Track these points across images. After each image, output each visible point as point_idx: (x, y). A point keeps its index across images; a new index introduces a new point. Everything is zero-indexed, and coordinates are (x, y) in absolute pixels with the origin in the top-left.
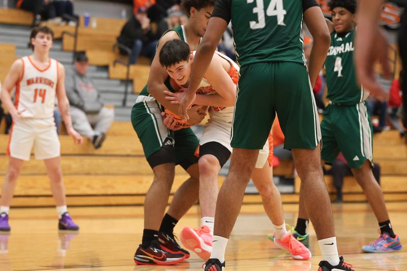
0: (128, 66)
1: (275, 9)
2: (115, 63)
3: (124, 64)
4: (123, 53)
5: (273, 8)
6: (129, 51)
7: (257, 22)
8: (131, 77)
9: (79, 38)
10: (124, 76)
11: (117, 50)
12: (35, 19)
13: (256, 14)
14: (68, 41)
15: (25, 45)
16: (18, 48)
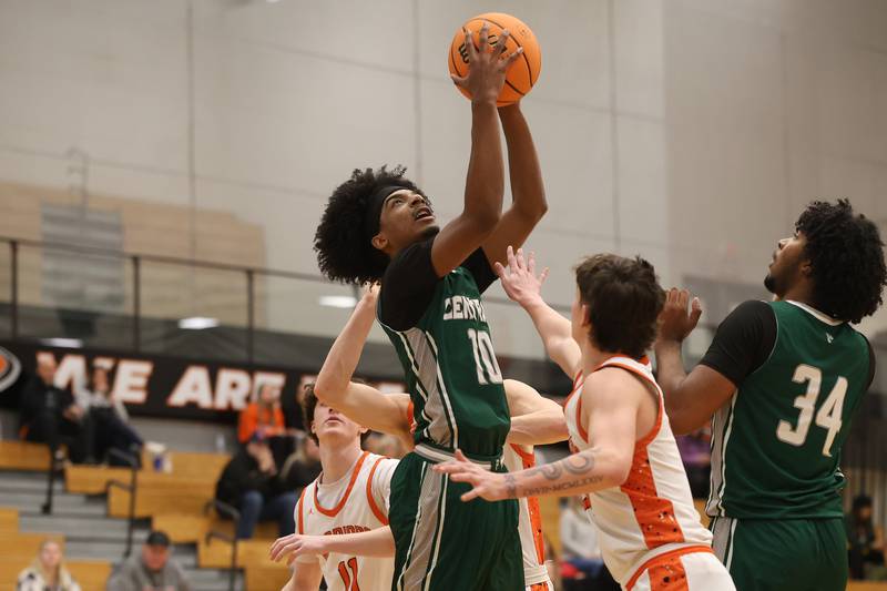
0: (234, 543)
1: (831, 414)
2: (210, 536)
3: (225, 539)
4: (224, 517)
5: (828, 411)
6: (235, 513)
7: (794, 428)
8: (240, 563)
9: (140, 493)
10: (226, 562)
11: (212, 511)
12: (54, 460)
13: (799, 411)
14: (119, 500)
15: (37, 509)
16: (23, 514)
